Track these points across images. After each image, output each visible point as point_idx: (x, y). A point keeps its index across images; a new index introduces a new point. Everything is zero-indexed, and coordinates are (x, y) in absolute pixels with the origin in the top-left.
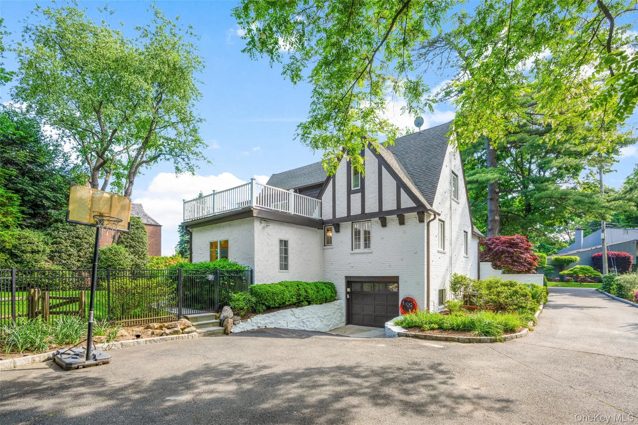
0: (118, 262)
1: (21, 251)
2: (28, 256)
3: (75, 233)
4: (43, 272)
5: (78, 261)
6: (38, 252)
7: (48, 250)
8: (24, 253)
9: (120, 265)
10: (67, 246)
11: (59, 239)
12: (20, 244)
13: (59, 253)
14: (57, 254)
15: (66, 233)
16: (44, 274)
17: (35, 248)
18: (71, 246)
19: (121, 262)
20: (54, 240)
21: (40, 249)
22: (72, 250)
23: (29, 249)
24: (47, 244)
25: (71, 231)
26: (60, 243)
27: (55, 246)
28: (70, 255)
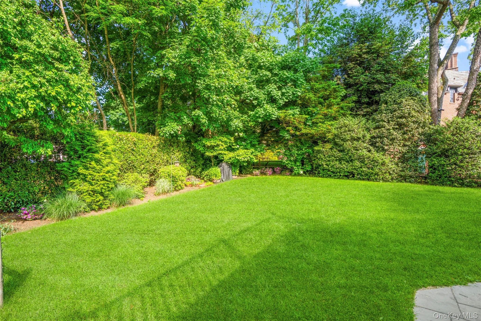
0: (461, 143)
1: (342, 140)
2: (348, 145)
3: (399, 112)
4: (362, 160)
5: (404, 145)
6: (358, 139)
7: (368, 136)
8: (344, 141)
9: (465, 148)
10: (389, 129)
11: (381, 123)
12: (341, 133)
13: (381, 138)
14: (378, 140)
15: (390, 114)
16: (363, 162)
17: (354, 135)
18: (393, 129)
19: (467, 145)
20: (377, 124)
21: (359, 136)
22: (395, 133)
23: (348, 137)
24: (368, 130)
25: (395, 111)
26: (382, 127)
27: (377, 131)
28: (393, 139)
